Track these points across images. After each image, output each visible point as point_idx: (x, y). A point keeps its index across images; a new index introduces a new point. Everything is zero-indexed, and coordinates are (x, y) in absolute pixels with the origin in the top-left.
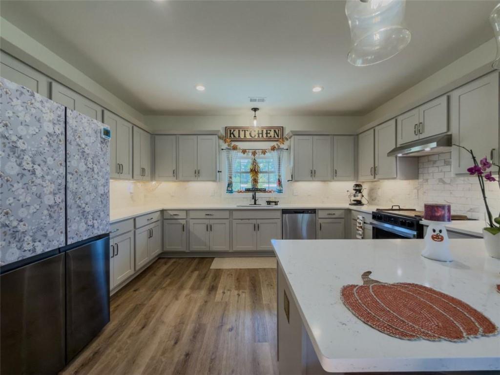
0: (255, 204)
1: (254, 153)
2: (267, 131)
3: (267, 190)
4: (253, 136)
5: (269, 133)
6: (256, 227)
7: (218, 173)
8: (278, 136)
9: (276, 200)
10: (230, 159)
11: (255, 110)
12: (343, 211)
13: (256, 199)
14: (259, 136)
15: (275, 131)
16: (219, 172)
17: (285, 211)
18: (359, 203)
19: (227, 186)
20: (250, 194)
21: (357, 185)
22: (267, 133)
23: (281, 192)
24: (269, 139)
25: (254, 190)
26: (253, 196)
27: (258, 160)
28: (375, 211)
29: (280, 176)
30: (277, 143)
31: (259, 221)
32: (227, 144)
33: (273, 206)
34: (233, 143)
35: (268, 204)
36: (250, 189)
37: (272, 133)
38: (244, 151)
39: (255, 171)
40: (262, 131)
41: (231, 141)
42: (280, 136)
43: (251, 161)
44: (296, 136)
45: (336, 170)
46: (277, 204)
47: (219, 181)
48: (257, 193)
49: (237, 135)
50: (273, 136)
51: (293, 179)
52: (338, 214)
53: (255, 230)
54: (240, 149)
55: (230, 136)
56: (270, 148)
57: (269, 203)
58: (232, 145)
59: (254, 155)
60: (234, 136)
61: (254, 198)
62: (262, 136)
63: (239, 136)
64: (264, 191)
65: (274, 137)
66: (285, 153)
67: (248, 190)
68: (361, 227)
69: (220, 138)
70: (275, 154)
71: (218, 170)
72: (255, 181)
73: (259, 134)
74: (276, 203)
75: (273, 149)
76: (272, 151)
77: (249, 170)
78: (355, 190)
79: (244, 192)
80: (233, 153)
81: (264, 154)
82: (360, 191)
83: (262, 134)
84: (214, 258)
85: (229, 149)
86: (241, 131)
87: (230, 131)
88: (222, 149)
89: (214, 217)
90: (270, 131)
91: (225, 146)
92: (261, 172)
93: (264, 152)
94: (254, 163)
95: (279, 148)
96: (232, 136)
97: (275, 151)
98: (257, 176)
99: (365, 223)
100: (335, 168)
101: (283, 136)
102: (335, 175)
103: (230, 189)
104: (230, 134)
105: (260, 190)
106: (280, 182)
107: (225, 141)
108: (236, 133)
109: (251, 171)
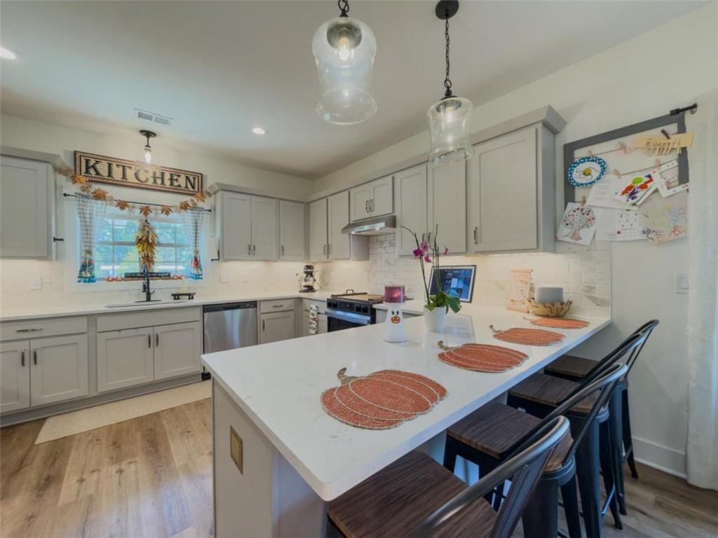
0: (148, 299)
1: (146, 210)
2: (171, 175)
3: (172, 276)
4: (142, 179)
5: (177, 180)
6: (153, 341)
7: (54, 244)
8: (193, 187)
9: (191, 292)
10: (88, 216)
11: (148, 134)
12: (292, 300)
13: (151, 291)
14: (155, 182)
15: (187, 178)
16: (55, 240)
17: (207, 308)
18: (310, 289)
19: (79, 268)
20: (139, 284)
21: (308, 267)
22: (171, 179)
23: (199, 278)
24: (177, 191)
25: (146, 275)
26: (144, 286)
27: (153, 224)
28: (329, 297)
29: (197, 252)
30: (192, 198)
31: (157, 330)
32: (78, 185)
33: (185, 302)
34: (95, 187)
35: (175, 299)
36: (136, 274)
37: (182, 181)
38: (122, 205)
39: (146, 242)
40: (163, 174)
41: (90, 181)
42: (196, 188)
43: (137, 223)
44: (224, 192)
45: (283, 247)
46: (192, 298)
47: (57, 259)
48: (151, 282)
49: (104, 172)
50: (183, 185)
51: (220, 256)
52: (286, 305)
53: (150, 346)
54: (112, 199)
55: (87, 172)
56: (178, 205)
57: (176, 296)
58: (92, 191)
59: (146, 214)
60: (98, 173)
61: (146, 288)
62: (163, 183)
63: (110, 174)
64: (167, 276)
65: (186, 187)
66: (205, 219)
67: (130, 276)
68: (314, 319)
69: (58, 170)
70: (188, 215)
71: (54, 235)
72: (148, 259)
73: (155, 178)
74: (191, 296)
75: (185, 207)
76: (183, 211)
77: (134, 240)
78: (306, 272)
79: (123, 280)
80: (96, 206)
81: (167, 213)
82: (311, 274)
83: (162, 178)
84: (45, 419)
85: (87, 197)
86: (114, 167)
87: (87, 161)
88: (65, 195)
89: (43, 334)
90: (179, 176)
91: (72, 189)
92: (160, 245)
93: (167, 210)
94: (146, 227)
95: (195, 208)
96: (92, 171)
97: (188, 211)
98: (152, 251)
99: (318, 313)
100: (282, 244)
101: (202, 188)
102: (281, 253)
103: (89, 275)
104: (87, 168)
105: (159, 276)
106: (197, 263)
107: (74, 180)
108: (103, 168)
109: (139, 241)
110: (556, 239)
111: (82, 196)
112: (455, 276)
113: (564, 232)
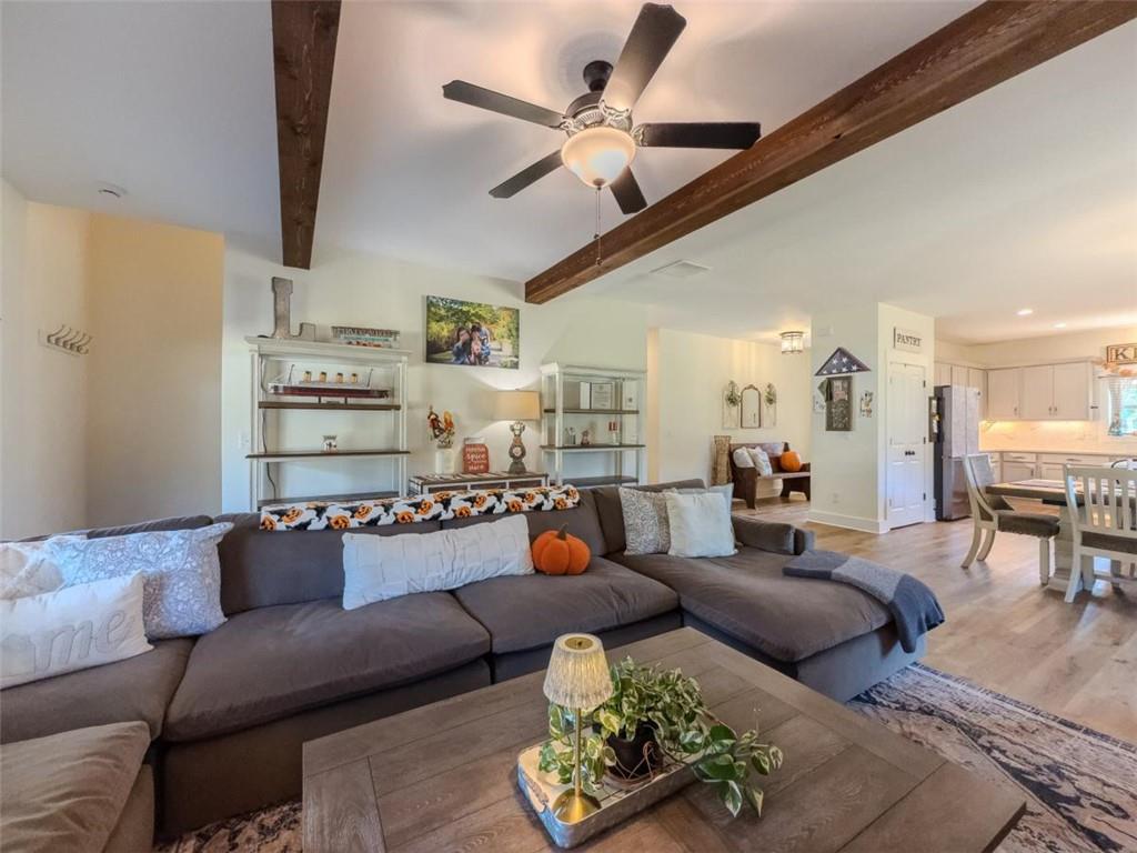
7: (1091, 410)
16: (1093, 407)
32: (1109, 369)
47: (1093, 420)
49: (1131, 356)
55: (1117, 358)
58: (1121, 370)
60: (1124, 357)
69: (1095, 364)
71: (1091, 405)
80: (1123, 382)
85: (1116, 376)
87: (1117, 351)
88: (1100, 377)
96: (1120, 357)
103: (1116, 431)
104: (1117, 355)
107: (1106, 367)
108: (1130, 353)
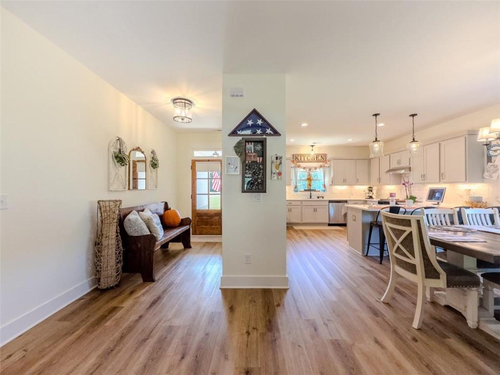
0: (311, 198)
1: (310, 170)
2: (317, 156)
3: (317, 190)
4: (309, 159)
6: (315, 210)
8: (323, 159)
9: (323, 196)
10: (296, 172)
11: (313, 146)
12: (363, 201)
13: (311, 195)
14: (312, 160)
15: (321, 156)
17: (330, 202)
18: (371, 197)
19: (294, 188)
20: (308, 193)
21: (370, 188)
22: (317, 158)
23: (325, 191)
24: (318, 161)
25: (310, 190)
26: (310, 193)
27: (312, 173)
28: (379, 200)
29: (324, 182)
30: (324, 163)
31: (317, 207)
33: (321, 199)
34: (298, 164)
35: (318, 198)
36: (307, 189)
37: (320, 158)
38: (304, 168)
40: (314, 156)
41: (297, 162)
43: (307, 173)
44: (334, 160)
46: (324, 198)
47: (291, 185)
51: (333, 183)
52: (359, 203)
53: (314, 212)
54: (302, 167)
56: (319, 166)
63: (301, 160)
64: (315, 190)
66: (327, 170)
67: (305, 190)
69: (290, 161)
70: (322, 169)
72: (310, 185)
73: (312, 158)
75: (321, 166)
76: (320, 168)
77: (306, 179)
78: (369, 190)
79: (303, 191)
82: (371, 191)
83: (314, 158)
86: (302, 156)
88: (291, 167)
89: (293, 204)
90: (319, 156)
91: (293, 165)
92: (313, 180)
93: (316, 168)
94: (309, 175)
95: (324, 166)
98: (311, 182)
100: (357, 178)
101: (326, 159)
102: (357, 182)
105: (313, 190)
106: (324, 186)
107: (293, 162)
108: (299, 158)
109: (308, 179)
110: (483, 177)
111: (295, 167)
112: (438, 192)
113: (486, 174)
